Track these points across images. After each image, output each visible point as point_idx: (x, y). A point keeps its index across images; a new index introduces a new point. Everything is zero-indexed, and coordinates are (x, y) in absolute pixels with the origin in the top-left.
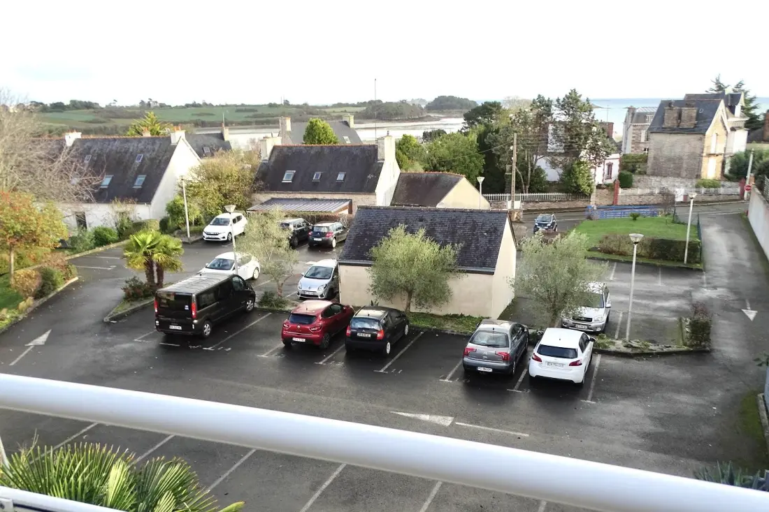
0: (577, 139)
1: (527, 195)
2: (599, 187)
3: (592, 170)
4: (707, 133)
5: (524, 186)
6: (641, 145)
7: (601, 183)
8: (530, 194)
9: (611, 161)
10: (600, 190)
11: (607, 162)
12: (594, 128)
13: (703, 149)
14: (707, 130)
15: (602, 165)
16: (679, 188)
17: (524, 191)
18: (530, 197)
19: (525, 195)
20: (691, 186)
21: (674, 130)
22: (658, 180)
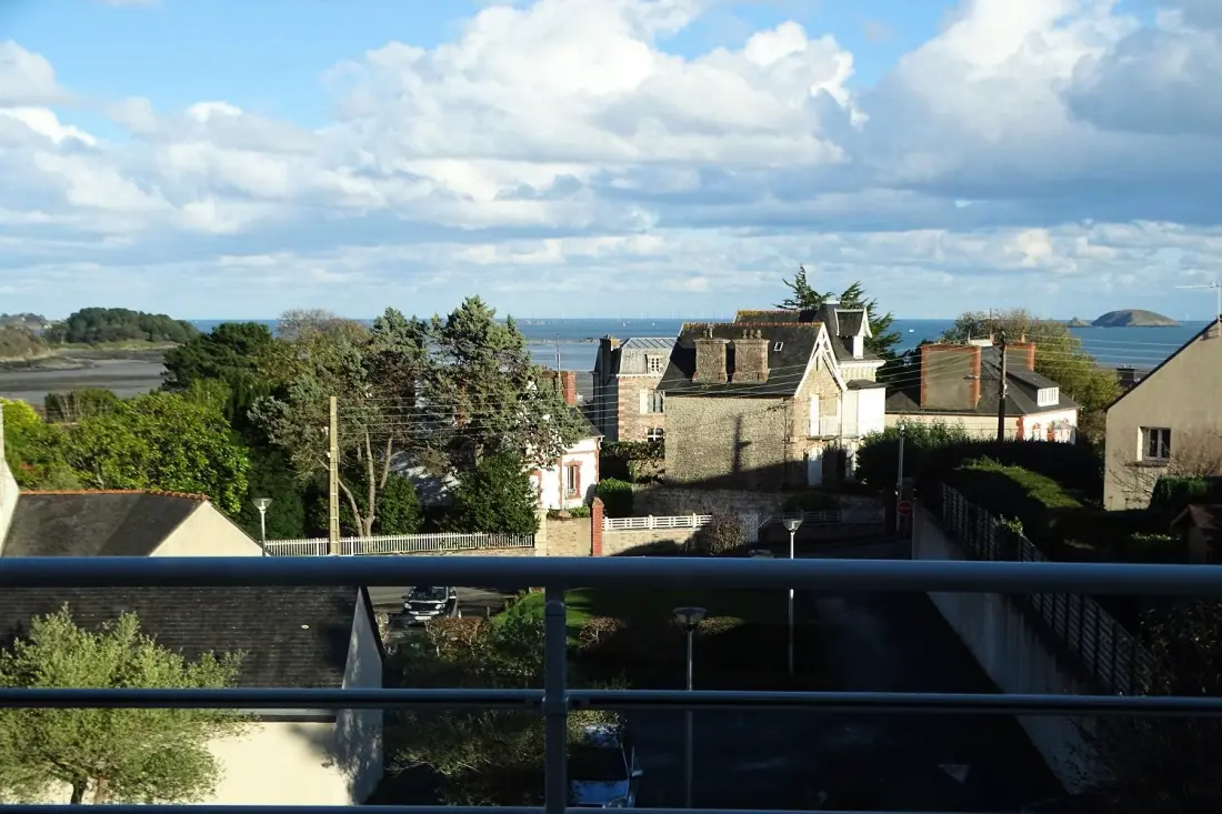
0: (492, 410)
1: (370, 539)
2: (553, 515)
3: (533, 479)
4: (797, 394)
5: (358, 518)
6: (640, 422)
7: (556, 507)
8: (379, 539)
9: (577, 458)
10: (558, 523)
11: (566, 459)
12: (531, 383)
13: (791, 427)
14: (796, 386)
15: (555, 467)
16: (746, 511)
17: (361, 531)
18: (376, 545)
19: (362, 539)
20: (772, 509)
21: (721, 387)
22: (692, 497)
